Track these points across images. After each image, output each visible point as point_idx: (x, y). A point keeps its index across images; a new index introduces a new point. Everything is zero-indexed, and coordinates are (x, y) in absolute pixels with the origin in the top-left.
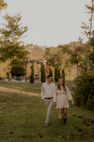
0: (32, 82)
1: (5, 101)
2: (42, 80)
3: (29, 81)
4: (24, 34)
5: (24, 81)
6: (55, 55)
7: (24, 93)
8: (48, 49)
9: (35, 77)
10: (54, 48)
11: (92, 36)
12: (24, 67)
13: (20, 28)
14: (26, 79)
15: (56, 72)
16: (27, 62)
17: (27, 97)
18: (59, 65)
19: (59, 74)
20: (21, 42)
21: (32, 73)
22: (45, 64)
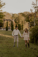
0: (7, 30)
2: (12, 30)
3: (5, 29)
4: (3, 7)
5: (2, 29)
6: (17, 18)
7: (3, 35)
8: (13, 15)
9: (8, 28)
10: (16, 14)
11: (37, 9)
12: (3, 23)
13: (1, 3)
14: (4, 29)
15: (19, 26)
16: (4, 20)
17: (5, 38)
18: (19, 22)
19: (21, 27)
20: (2, 10)
21: (7, 26)
22: (13, 21)
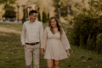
1: (5, 41)
